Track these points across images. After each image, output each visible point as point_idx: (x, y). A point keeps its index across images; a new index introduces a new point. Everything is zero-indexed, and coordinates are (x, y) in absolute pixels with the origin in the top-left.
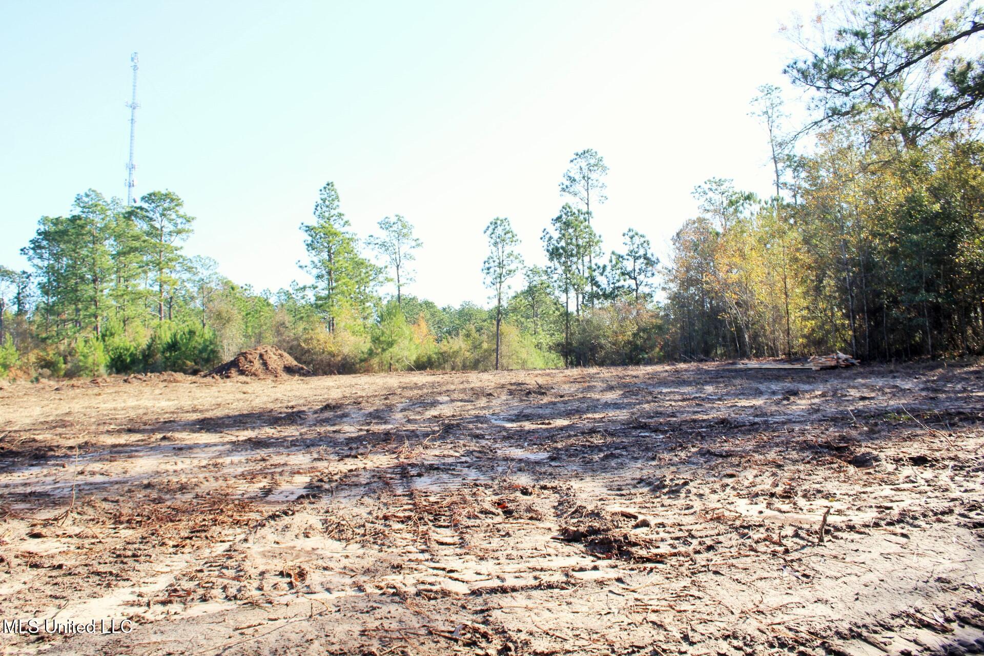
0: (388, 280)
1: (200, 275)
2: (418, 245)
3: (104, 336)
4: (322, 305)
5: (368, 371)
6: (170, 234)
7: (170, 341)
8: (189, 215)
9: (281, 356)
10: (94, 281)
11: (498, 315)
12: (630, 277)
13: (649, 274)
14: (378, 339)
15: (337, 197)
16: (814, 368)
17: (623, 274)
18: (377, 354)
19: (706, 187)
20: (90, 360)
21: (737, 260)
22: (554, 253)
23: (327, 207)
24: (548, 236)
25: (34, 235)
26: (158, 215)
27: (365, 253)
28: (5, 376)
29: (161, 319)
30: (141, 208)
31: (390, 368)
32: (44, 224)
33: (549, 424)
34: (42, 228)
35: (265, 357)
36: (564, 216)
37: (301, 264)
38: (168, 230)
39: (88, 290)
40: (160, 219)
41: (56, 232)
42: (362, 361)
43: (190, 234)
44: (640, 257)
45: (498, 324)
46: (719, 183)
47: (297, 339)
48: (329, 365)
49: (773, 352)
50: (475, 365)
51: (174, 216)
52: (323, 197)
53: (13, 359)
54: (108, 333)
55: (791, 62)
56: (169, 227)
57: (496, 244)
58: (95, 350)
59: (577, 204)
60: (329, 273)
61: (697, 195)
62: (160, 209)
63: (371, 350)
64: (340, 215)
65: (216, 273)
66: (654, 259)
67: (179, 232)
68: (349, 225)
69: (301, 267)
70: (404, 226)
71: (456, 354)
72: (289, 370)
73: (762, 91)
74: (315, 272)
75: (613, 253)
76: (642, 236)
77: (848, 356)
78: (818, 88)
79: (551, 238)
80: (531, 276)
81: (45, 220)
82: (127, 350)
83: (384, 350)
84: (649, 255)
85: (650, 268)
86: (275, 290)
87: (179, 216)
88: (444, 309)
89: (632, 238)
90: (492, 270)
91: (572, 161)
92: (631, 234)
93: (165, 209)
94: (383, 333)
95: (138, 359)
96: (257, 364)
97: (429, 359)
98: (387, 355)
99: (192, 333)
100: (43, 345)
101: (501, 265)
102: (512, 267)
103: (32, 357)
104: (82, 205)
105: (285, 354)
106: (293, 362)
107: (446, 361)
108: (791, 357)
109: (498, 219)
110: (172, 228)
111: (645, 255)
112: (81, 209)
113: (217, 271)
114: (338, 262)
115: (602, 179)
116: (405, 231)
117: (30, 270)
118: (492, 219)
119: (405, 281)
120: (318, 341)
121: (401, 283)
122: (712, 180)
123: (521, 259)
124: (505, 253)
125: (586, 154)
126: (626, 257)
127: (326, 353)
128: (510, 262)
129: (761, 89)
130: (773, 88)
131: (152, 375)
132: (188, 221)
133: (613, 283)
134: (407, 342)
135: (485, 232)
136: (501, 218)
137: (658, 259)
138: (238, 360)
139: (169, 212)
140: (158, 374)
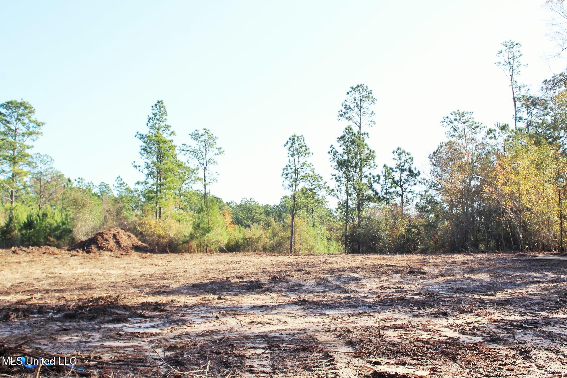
0: (199, 179)
1: (39, 169)
2: (220, 153)
5: (189, 251)
6: (23, 135)
8: (39, 120)
9: (129, 236)
11: (293, 210)
12: (398, 185)
13: (412, 183)
14: (198, 226)
15: (165, 113)
17: (392, 182)
18: (197, 238)
19: (453, 117)
22: (341, 164)
23: (158, 120)
24: (334, 151)
26: (13, 119)
29: (12, 203)
31: (206, 250)
35: (118, 237)
36: (347, 136)
37: (136, 164)
38: (21, 132)
40: (15, 123)
42: (184, 242)
43: (40, 136)
44: (406, 169)
45: (293, 218)
46: (463, 114)
50: (272, 250)
51: (26, 121)
52: (154, 112)
56: (22, 129)
57: (293, 155)
60: (159, 173)
61: (445, 124)
63: (192, 234)
64: (168, 127)
65: (52, 168)
66: (415, 172)
67: (31, 134)
68: (175, 135)
69: (136, 167)
70: (210, 138)
71: (258, 239)
72: (137, 248)
73: (506, 46)
74: (146, 171)
75: (385, 166)
76: (408, 154)
79: (336, 153)
83: (203, 235)
84: (413, 169)
85: (413, 179)
87: (31, 121)
89: (399, 155)
90: (289, 175)
92: (399, 152)
93: (19, 115)
94: (202, 221)
96: (112, 242)
97: (237, 243)
98: (205, 238)
99: (45, 215)
101: (296, 172)
105: (132, 235)
106: (139, 242)
107: (249, 245)
109: (295, 136)
110: (24, 130)
111: (410, 169)
113: (53, 166)
114: (167, 163)
115: (372, 108)
116: (210, 141)
118: (290, 136)
119: (210, 181)
120: (150, 226)
121: (206, 182)
122: (457, 112)
123: (312, 167)
124: (301, 162)
125: (359, 88)
126: (395, 170)
127: (156, 235)
128: (303, 170)
129: (505, 44)
130: (515, 44)
131: (34, 248)
132: (39, 126)
133: (386, 189)
134: (220, 229)
135: (285, 146)
136: (297, 135)
137: (419, 172)
138: (97, 239)
139: (23, 117)
140: (38, 248)
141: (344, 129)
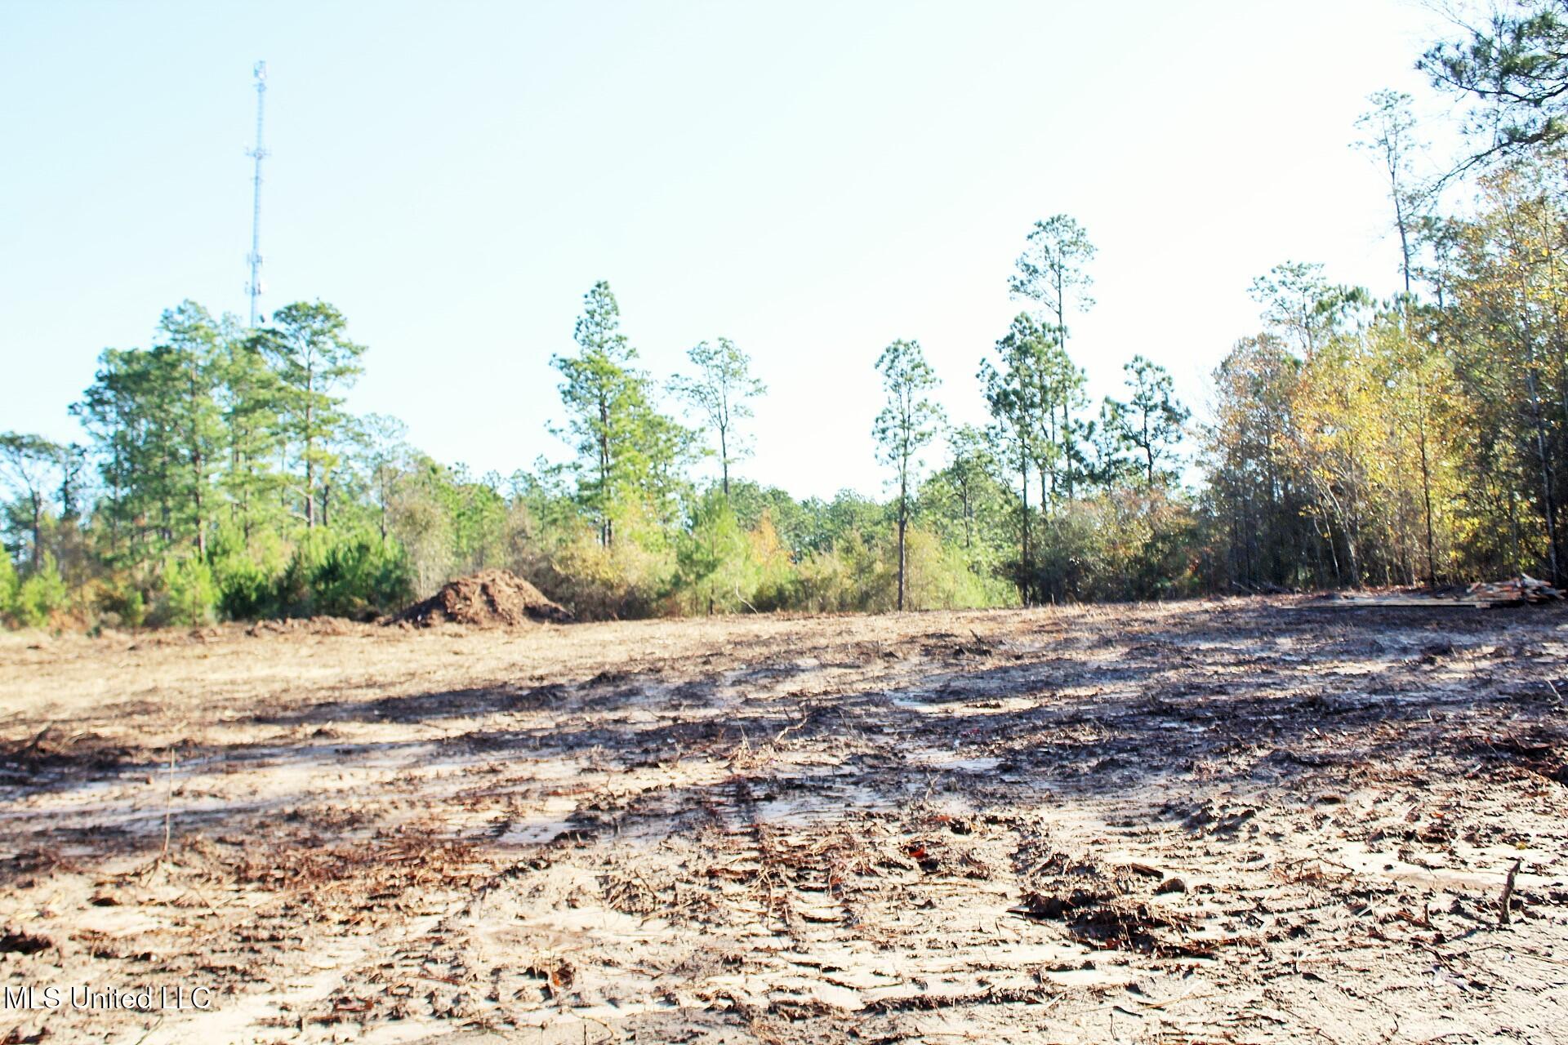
0: (706, 452)
1: (377, 448)
2: (759, 390)
3: (211, 555)
4: (590, 497)
5: (672, 613)
6: (325, 375)
7: (325, 563)
8: (357, 342)
9: (519, 587)
10: (194, 459)
11: (902, 513)
12: (1138, 443)
13: (1172, 437)
14: (689, 557)
15: (615, 308)
16: (1478, 605)
17: (1125, 437)
18: (688, 584)
19: (1275, 279)
20: (188, 597)
21: (1334, 410)
22: (1001, 402)
23: (598, 324)
24: (990, 371)
25: (93, 382)
26: (303, 343)
27: (664, 405)
28: (43, 625)
29: (309, 524)
30: (274, 332)
31: (710, 609)
32: (108, 362)
33: (998, 706)
34: (105, 369)
35: (491, 591)
36: (1018, 336)
37: (553, 426)
38: (321, 369)
39: (182, 476)
40: (306, 350)
41: (128, 376)
42: (660, 595)
43: (359, 376)
44: (1156, 406)
45: (902, 530)
46: (1299, 271)
47: (546, 558)
48: (603, 603)
49: (1401, 576)
50: (861, 603)
51: (330, 345)
52: (590, 307)
53: (58, 596)
54: (219, 550)
55: (1432, 47)
56: (322, 364)
57: (896, 386)
58: (196, 578)
59: (1041, 314)
60: (602, 442)
61: (1258, 294)
62: (307, 333)
63: (677, 577)
64: (620, 339)
65: (404, 444)
66: (1180, 410)
67: (340, 373)
68: (637, 356)
69: (552, 431)
70: (734, 358)
72: (534, 613)
73: (1377, 102)
74: (579, 440)
75: (1107, 400)
76: (1160, 369)
77: (1543, 583)
78: (1483, 94)
79: (994, 375)
80: (960, 442)
81: (109, 356)
82: (252, 579)
83: (699, 577)
84: (1171, 403)
85: (1173, 427)
86: (507, 473)
87: (338, 345)
88: (805, 504)
89: (1140, 373)
90: (890, 434)
91: (1030, 237)
92: (1138, 365)
93: (315, 333)
94: (698, 547)
95: (271, 595)
96: (478, 603)
97: (780, 592)
98: (705, 585)
99: (363, 548)
100: (107, 572)
101: (905, 425)
102: (926, 428)
103: (89, 593)
104: (172, 327)
105: (527, 585)
106: (541, 600)
107: (809, 596)
108: (1435, 584)
109: (899, 342)
110: (327, 366)
111: (1165, 403)
112: (169, 335)
113: (406, 439)
114: (618, 421)
116: (735, 366)
117: (85, 441)
118: (889, 343)
119: (737, 455)
120: (584, 561)
121: (728, 457)
122: (1285, 265)
123: (942, 413)
124: (914, 403)
125: (1056, 224)
126: (1130, 407)
127: (598, 582)
128: (921, 419)
129: (1375, 98)
130: (1398, 96)
131: (296, 623)
132: (355, 353)
133: (1108, 454)
134: (740, 562)
135: (877, 366)
136: (904, 341)
137: (1187, 411)
138: (445, 596)
139: (321, 338)
140: (305, 621)
141: (1012, 321)
